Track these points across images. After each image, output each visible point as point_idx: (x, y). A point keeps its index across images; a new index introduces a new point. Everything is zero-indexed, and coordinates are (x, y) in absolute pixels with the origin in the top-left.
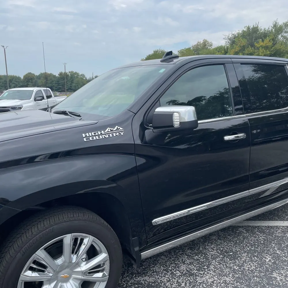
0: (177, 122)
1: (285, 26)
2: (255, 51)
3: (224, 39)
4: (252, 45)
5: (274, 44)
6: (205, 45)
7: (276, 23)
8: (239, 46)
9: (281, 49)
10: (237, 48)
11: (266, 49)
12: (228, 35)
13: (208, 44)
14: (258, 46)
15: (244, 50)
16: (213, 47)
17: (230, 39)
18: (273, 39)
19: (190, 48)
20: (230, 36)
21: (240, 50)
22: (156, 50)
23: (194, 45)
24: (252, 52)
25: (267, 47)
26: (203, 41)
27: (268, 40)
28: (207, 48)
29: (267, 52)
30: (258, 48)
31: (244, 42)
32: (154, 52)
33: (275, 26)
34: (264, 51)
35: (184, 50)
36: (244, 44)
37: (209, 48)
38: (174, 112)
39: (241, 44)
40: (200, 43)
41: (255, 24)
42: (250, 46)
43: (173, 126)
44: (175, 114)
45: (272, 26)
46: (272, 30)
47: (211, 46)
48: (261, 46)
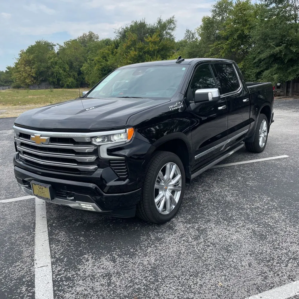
0: (210, 97)
1: (168, 22)
2: (146, 46)
3: (114, 32)
4: (142, 40)
5: (161, 40)
6: (92, 37)
7: (160, 20)
8: (130, 41)
9: (167, 44)
10: (129, 43)
11: (155, 45)
12: (118, 29)
13: (94, 36)
14: (148, 41)
15: (135, 44)
16: (99, 40)
17: (120, 33)
18: (159, 35)
19: (76, 40)
20: (121, 30)
21: (131, 45)
22: (38, 41)
23: (80, 36)
24: (143, 46)
25: (155, 42)
26: (89, 32)
27: (156, 36)
28: (94, 40)
29: (156, 47)
30: (148, 43)
31: (134, 37)
32: (36, 43)
33: (159, 22)
34: (154, 46)
35: (70, 41)
36: (135, 39)
37: (95, 40)
38: (208, 92)
39: (132, 38)
40: (86, 35)
41: (141, 20)
42: (140, 41)
43: (208, 100)
44: (209, 93)
45: (158, 23)
46: (157, 26)
47: (97, 38)
48: (150, 41)
